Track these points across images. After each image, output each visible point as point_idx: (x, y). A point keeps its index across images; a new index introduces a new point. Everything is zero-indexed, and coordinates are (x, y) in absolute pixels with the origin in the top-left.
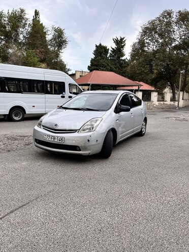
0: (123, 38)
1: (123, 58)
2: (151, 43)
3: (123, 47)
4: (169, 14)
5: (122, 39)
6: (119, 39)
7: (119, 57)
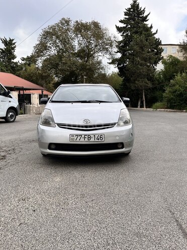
0: (13, 40)
1: (15, 61)
2: (53, 48)
3: (13, 48)
4: (67, 22)
5: (11, 40)
6: (8, 40)
7: (10, 59)
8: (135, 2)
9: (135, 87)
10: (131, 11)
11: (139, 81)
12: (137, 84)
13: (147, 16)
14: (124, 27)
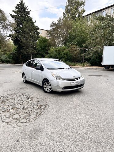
8: (22, 1)
9: (27, 52)
10: (20, 7)
11: (29, 49)
12: (28, 51)
13: (29, 12)
14: (15, 15)
